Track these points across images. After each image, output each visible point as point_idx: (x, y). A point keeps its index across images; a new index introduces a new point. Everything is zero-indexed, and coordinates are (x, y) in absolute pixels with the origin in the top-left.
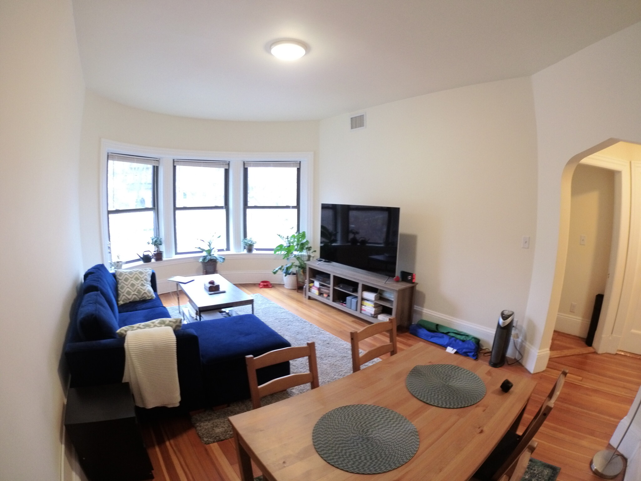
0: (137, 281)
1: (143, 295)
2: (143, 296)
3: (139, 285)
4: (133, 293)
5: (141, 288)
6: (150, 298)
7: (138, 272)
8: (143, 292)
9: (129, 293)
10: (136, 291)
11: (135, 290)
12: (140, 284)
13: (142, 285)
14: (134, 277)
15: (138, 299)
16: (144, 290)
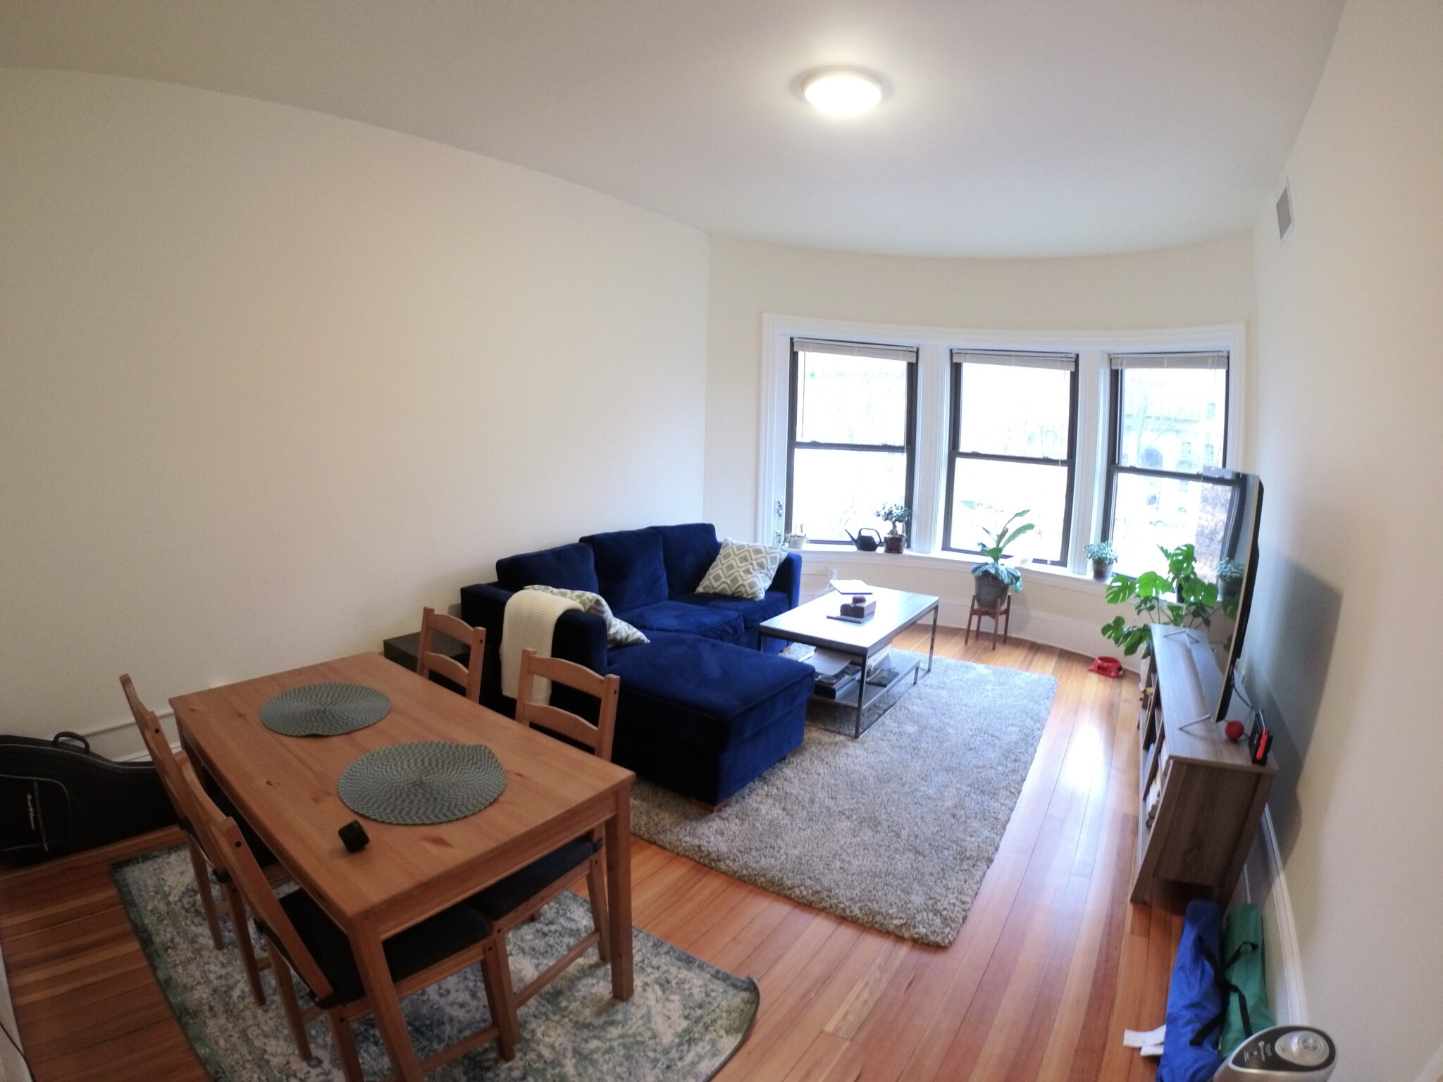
0: (741, 562)
1: (739, 587)
2: (739, 590)
3: (741, 570)
4: (723, 580)
5: (741, 576)
6: (750, 597)
7: (754, 548)
8: (741, 582)
9: (717, 578)
10: (730, 578)
11: (729, 576)
12: (744, 568)
13: (748, 572)
14: (742, 555)
15: (729, 592)
16: (743, 580)
